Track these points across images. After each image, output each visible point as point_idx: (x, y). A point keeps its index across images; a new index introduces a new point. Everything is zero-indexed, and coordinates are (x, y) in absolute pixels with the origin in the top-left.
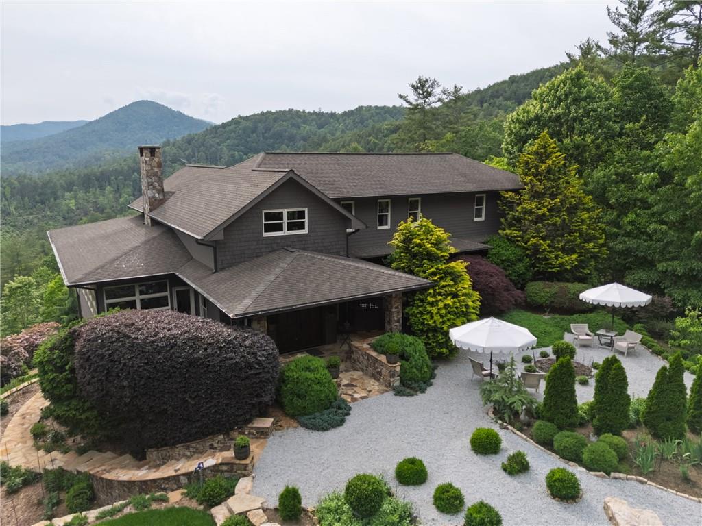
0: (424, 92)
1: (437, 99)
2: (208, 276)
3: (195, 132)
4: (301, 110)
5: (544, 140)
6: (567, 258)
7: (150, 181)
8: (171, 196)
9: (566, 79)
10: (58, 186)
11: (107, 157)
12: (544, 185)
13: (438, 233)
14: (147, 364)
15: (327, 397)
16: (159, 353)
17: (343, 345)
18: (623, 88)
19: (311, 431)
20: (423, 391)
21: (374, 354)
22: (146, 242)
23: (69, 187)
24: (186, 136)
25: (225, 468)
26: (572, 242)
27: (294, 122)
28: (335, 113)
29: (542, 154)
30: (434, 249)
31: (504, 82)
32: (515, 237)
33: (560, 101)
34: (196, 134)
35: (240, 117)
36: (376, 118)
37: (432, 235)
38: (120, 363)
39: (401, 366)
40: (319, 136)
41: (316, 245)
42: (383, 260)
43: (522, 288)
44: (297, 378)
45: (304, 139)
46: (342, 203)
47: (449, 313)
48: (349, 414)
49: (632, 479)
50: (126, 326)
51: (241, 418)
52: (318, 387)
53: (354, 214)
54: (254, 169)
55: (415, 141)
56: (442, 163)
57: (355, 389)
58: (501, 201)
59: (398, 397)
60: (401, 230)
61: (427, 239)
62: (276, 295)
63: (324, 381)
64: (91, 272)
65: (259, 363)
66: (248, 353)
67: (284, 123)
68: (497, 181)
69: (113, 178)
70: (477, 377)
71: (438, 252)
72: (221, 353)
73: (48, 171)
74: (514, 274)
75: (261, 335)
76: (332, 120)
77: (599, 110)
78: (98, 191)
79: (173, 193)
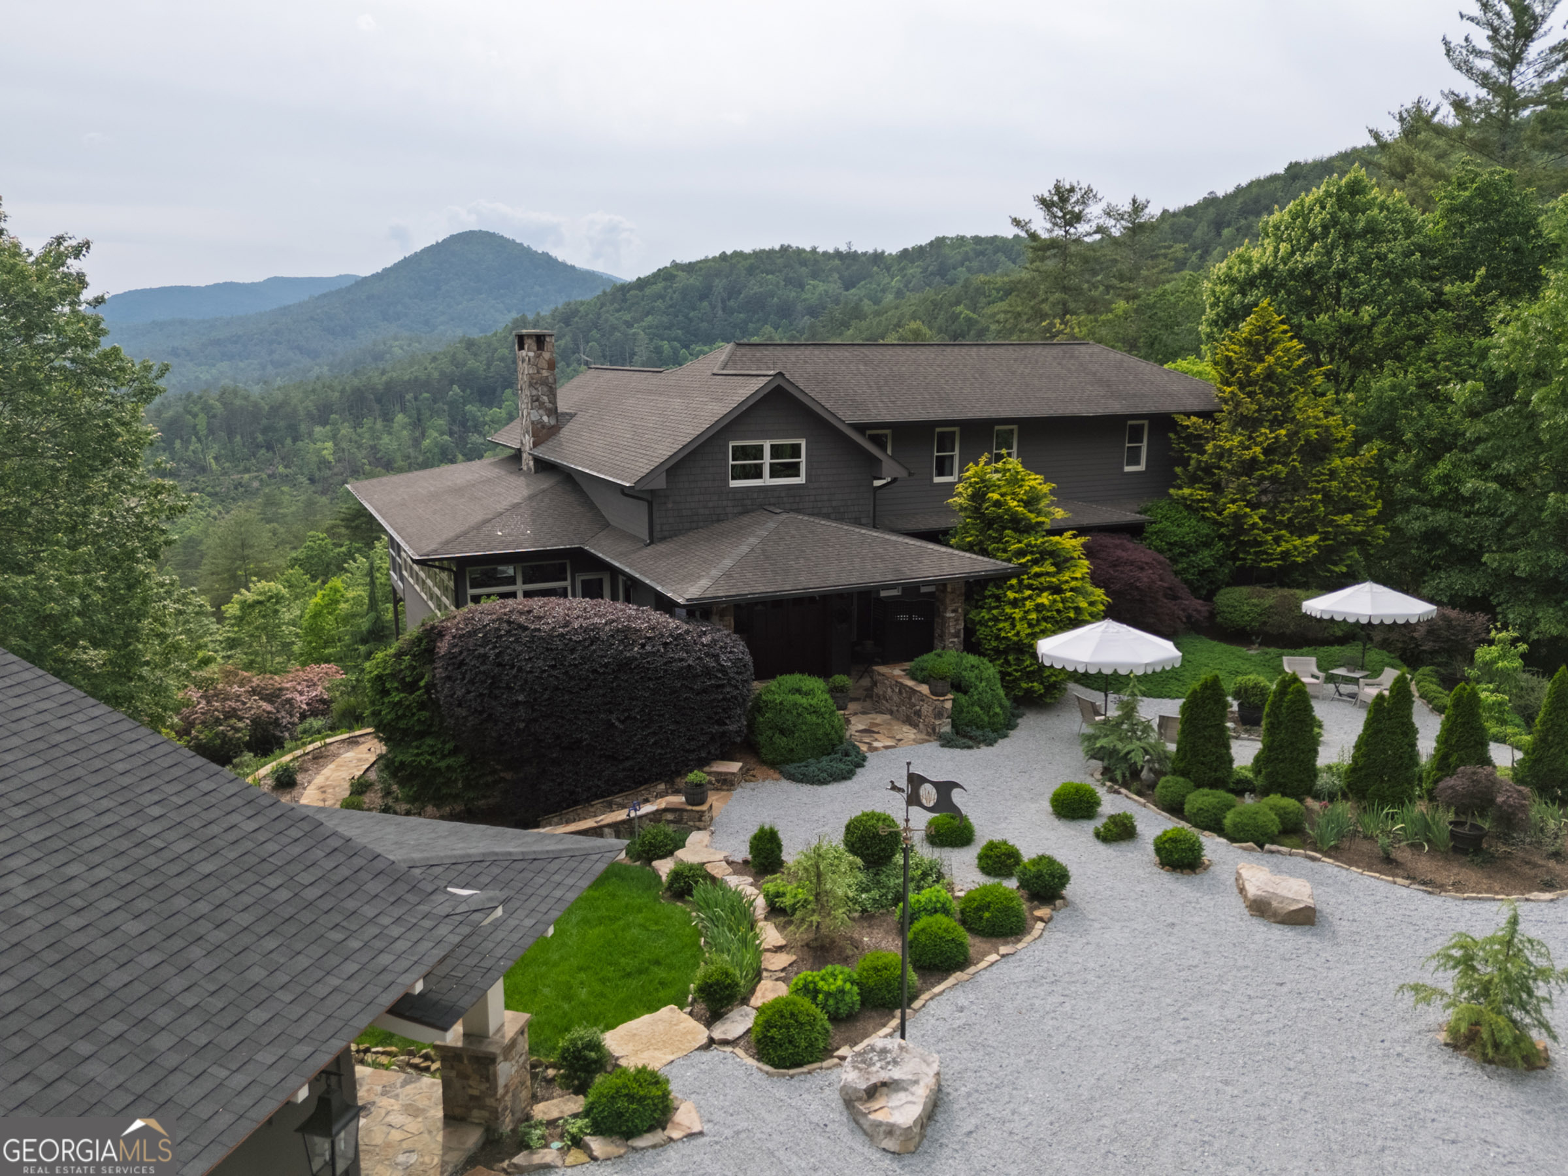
0: (1065, 215)
1: (1094, 228)
2: (639, 549)
3: (579, 299)
4: (808, 249)
5: (1262, 317)
6: (1298, 542)
7: (534, 392)
8: (568, 421)
9: (1328, 194)
10: (302, 413)
11: (397, 351)
12: (1259, 404)
13: (1032, 483)
14: (553, 667)
15: (827, 735)
16: (573, 651)
17: (861, 677)
18: (1452, 210)
19: (799, 785)
20: (990, 744)
21: (910, 683)
22: (531, 498)
23: (322, 415)
24: (560, 306)
25: (670, 817)
26: (1308, 511)
27: (791, 275)
28: (883, 252)
29: (1258, 343)
30: (1020, 509)
31: (1273, 178)
32: (1199, 501)
33: (1313, 238)
34: (582, 303)
35: (676, 266)
36: (975, 264)
37: (1021, 486)
38: (513, 667)
39: (954, 700)
40: (846, 303)
41: (820, 504)
42: (940, 536)
43: (1209, 597)
44: (781, 703)
45: (812, 312)
46: (869, 432)
47: (1045, 619)
48: (863, 766)
49: (1297, 855)
50: (521, 613)
51: (692, 756)
52: (813, 719)
53: (889, 452)
54: (715, 371)
55: (1044, 316)
56: (1064, 362)
57: (876, 736)
58: (1176, 433)
59: (946, 750)
60: (969, 478)
61: (1013, 493)
62: (749, 575)
63: (823, 710)
64: (447, 542)
65: (723, 670)
66: (707, 655)
67: (770, 276)
68: (1169, 395)
69: (409, 396)
70: (1088, 730)
71: (1032, 516)
72: (666, 652)
73: (279, 382)
74: (1192, 571)
75: (726, 632)
76: (875, 268)
77: (1391, 256)
78: (379, 425)
79: (572, 416)
